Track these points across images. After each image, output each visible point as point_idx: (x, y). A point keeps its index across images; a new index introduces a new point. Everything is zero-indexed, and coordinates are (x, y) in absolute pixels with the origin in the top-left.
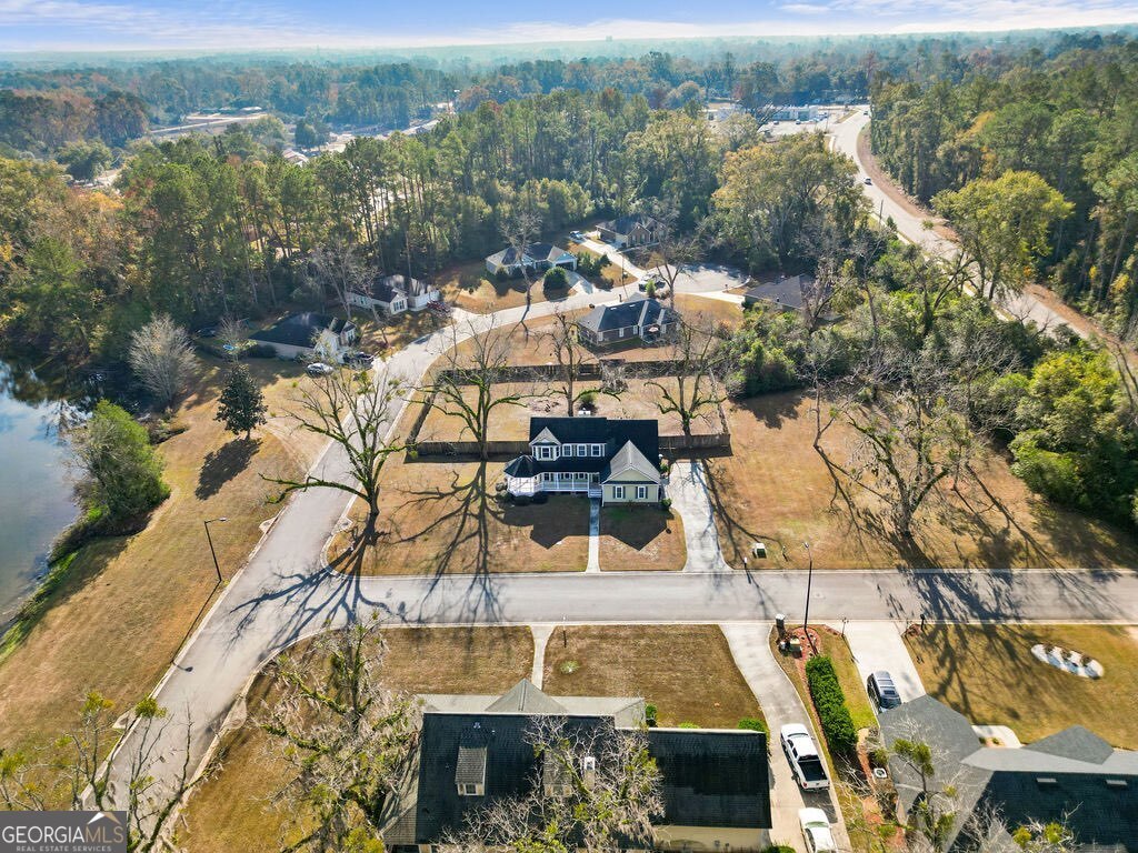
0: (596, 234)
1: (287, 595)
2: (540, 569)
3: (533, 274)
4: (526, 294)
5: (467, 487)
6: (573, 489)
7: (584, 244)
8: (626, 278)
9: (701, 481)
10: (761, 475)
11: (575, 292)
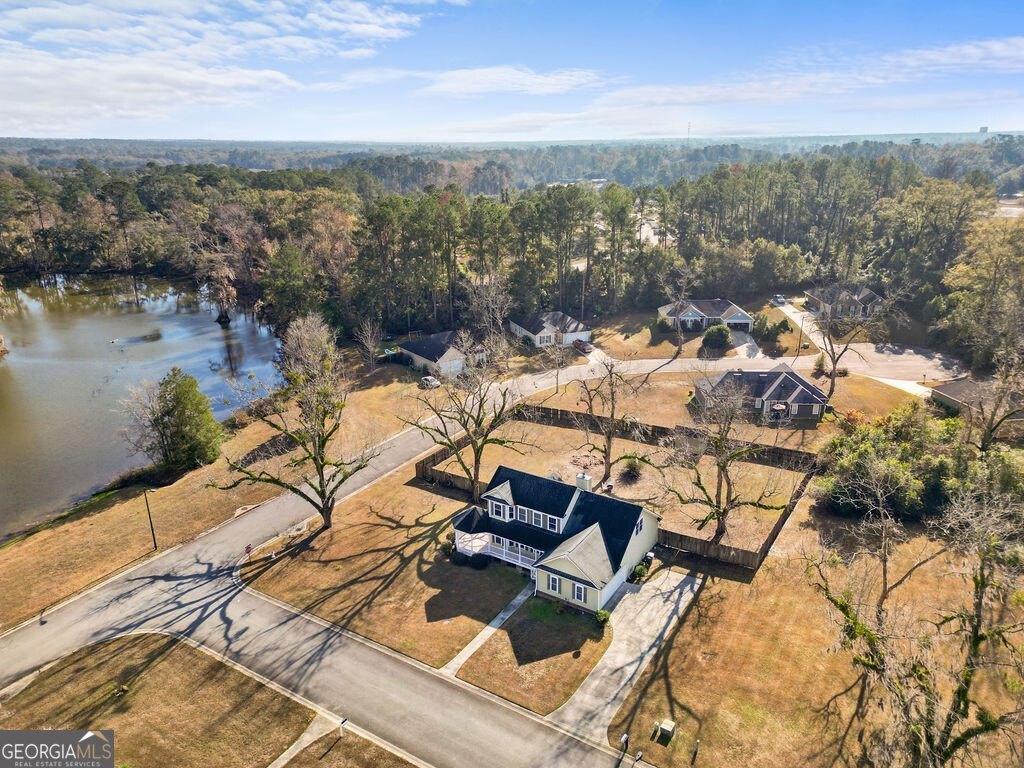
0: (802, 300)
1: (178, 582)
2: (397, 647)
3: (696, 329)
4: (677, 348)
5: (427, 525)
6: (519, 563)
7: (781, 308)
8: (805, 348)
9: (677, 602)
10: (765, 623)
11: (736, 353)
